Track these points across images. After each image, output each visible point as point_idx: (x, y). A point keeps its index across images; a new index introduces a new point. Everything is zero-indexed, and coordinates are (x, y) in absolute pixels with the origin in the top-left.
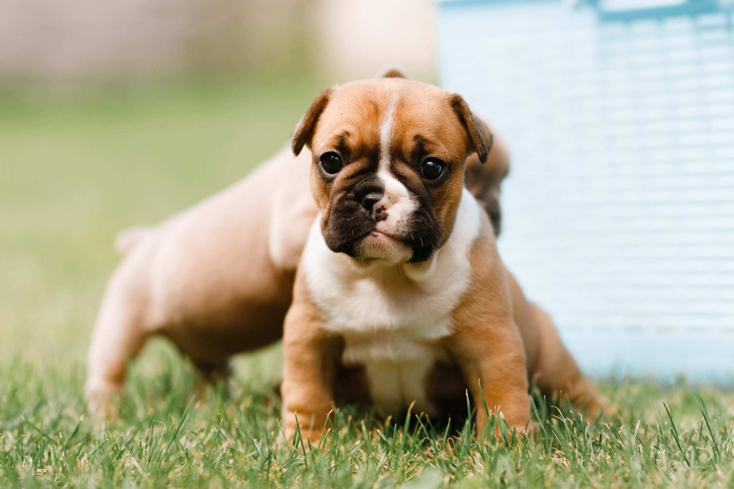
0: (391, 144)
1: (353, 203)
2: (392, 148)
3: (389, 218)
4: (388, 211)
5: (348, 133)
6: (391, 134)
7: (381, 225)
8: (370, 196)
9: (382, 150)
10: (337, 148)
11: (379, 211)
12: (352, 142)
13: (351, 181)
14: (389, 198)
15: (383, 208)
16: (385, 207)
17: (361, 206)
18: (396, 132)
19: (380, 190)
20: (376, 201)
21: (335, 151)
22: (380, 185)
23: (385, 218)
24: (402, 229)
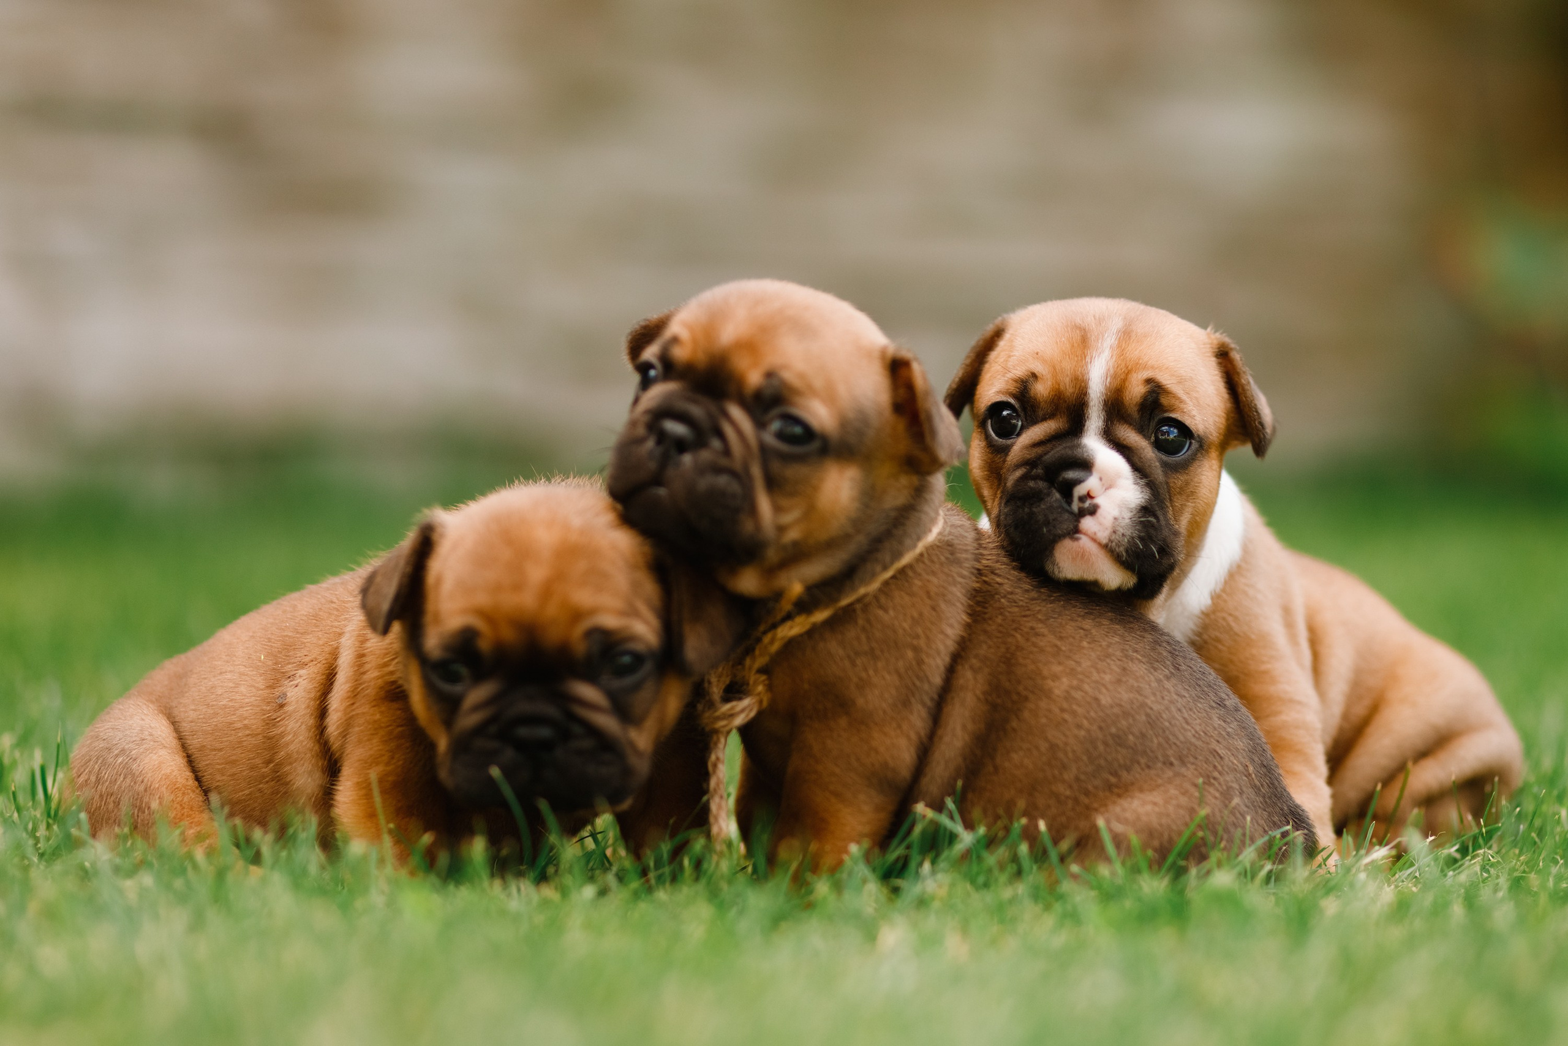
0: (1106, 395)
1: (1041, 484)
2: (1108, 401)
3: (1100, 512)
4: (1099, 500)
5: (1034, 376)
6: (1107, 378)
7: (1087, 523)
8: (1071, 475)
9: (1091, 404)
10: (1014, 396)
11: (1082, 499)
12: (1041, 390)
13: (1039, 450)
14: (1101, 479)
15: (1089, 496)
16: (1092, 494)
17: (1054, 491)
18: (1115, 376)
19: (1086, 465)
20: (1079, 482)
21: (1012, 401)
22: (1088, 456)
23: (1093, 511)
24: (1121, 531)
